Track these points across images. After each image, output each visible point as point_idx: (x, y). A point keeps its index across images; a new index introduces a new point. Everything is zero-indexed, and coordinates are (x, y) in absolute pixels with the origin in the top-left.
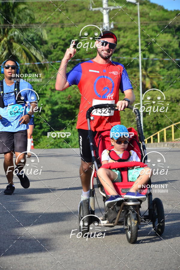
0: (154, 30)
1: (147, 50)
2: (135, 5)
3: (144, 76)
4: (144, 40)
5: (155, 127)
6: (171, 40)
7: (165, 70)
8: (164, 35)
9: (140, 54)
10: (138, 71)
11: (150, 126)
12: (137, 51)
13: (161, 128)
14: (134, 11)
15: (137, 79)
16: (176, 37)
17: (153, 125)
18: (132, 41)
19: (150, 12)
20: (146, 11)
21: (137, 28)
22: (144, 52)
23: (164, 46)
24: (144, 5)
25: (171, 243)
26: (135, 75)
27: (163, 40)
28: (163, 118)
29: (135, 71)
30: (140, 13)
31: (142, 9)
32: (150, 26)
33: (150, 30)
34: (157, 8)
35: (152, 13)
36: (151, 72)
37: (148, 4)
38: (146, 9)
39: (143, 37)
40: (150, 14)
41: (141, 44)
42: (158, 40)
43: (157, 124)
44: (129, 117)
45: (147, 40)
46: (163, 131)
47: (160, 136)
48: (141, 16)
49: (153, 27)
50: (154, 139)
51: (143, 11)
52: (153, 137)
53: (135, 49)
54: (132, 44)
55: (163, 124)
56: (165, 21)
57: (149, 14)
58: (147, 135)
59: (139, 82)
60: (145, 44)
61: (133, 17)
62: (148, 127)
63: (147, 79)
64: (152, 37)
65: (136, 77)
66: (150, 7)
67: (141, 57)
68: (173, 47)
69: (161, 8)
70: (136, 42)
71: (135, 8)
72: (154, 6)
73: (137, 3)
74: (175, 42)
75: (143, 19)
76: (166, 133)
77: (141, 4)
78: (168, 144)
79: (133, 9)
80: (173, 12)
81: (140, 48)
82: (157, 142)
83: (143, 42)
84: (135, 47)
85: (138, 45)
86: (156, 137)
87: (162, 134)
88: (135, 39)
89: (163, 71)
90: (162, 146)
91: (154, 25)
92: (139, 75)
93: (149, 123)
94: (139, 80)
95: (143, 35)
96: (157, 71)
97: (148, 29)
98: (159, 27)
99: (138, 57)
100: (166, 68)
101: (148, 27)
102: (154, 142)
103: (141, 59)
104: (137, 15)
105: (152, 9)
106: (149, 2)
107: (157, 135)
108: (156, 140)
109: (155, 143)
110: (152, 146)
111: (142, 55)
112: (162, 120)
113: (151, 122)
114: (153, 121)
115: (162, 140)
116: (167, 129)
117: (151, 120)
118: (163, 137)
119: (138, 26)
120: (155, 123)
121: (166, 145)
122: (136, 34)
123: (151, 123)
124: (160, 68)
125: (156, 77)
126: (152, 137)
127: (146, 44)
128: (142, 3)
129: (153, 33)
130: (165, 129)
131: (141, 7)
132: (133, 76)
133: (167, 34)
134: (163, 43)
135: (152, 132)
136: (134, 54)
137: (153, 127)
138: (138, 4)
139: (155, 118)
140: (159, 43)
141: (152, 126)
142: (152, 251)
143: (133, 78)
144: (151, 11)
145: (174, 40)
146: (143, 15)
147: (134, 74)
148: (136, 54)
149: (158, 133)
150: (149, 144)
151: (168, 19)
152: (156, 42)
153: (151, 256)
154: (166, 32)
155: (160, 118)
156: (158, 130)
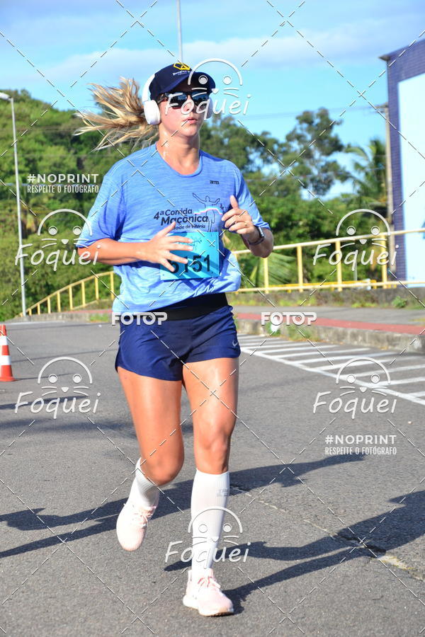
0: (37, 141)
1: (28, 172)
2: (7, 102)
3: (25, 212)
4: (23, 156)
5: (44, 290)
6: (65, 155)
7: (57, 201)
8: (54, 148)
9: (17, 177)
10: (16, 204)
11: (35, 288)
12: (12, 173)
13: (52, 291)
14: (6, 112)
15: (14, 217)
16: (72, 151)
17: (41, 287)
18: (5, 158)
19: (31, 112)
20: (24, 111)
21: (12, 138)
22: (23, 175)
23: (55, 165)
24: (21, 102)
25: (69, 467)
26: (11, 211)
27: (52, 155)
28: (55, 276)
29: (10, 204)
30: (15, 114)
31: (19, 109)
32: (32, 134)
33: (33, 141)
34: (41, 107)
35: (35, 115)
36: (35, 205)
37: (27, 100)
38: (25, 108)
39: (20, 152)
40: (32, 116)
41: (19, 163)
42: (44, 155)
43: (47, 285)
44: (3, 275)
45: (27, 156)
46: (56, 296)
47: (51, 303)
48: (17, 120)
49: (37, 135)
50: (42, 307)
51: (20, 111)
52: (41, 305)
53: (9, 170)
54: (4, 162)
55: (55, 285)
56: (55, 127)
57: (29, 116)
58: (32, 302)
59: (17, 221)
60: (24, 162)
61: (5, 122)
62: (33, 290)
63: (29, 216)
64: (35, 151)
65: (13, 212)
66: (30, 105)
67: (19, 181)
68: (68, 166)
69: (49, 107)
70: (11, 158)
71: (8, 106)
72: (37, 103)
73: (9, 99)
74: (70, 159)
75: (22, 124)
76: (61, 299)
77: (16, 101)
78: (63, 316)
79: (5, 109)
80: (67, 112)
81: (16, 168)
82: (47, 312)
83: (21, 159)
84: (10, 166)
85: (14, 164)
86: (45, 304)
87: (54, 300)
88: (9, 155)
89: (53, 203)
90: (55, 318)
91: (38, 132)
92: (17, 210)
93: (34, 283)
94: (17, 217)
95: (20, 149)
96: (44, 204)
97: (29, 139)
98: (46, 136)
99: (15, 183)
100: (59, 198)
101: (29, 136)
102: (42, 311)
103: (19, 185)
104: (10, 117)
105: (35, 107)
106: (29, 97)
107: (46, 302)
108: (45, 309)
109: (44, 315)
110: (38, 319)
111: (21, 179)
112: (54, 278)
113: (37, 282)
114: (40, 280)
115: (55, 309)
116: (61, 293)
117: (37, 278)
118: (56, 304)
119: (13, 135)
120: (43, 283)
121: (60, 317)
122: (11, 147)
123: (38, 284)
124: (50, 198)
125: (43, 212)
126: (38, 304)
127: (27, 162)
128: (19, 98)
129: (37, 146)
130: (58, 293)
131: (17, 105)
132: (7, 211)
133: (57, 147)
134: (53, 161)
135: (38, 297)
136: (9, 177)
137: (40, 290)
138: (12, 100)
139: (43, 276)
140: (47, 161)
141: (38, 289)
142: (39, 480)
143: (8, 215)
144: (33, 110)
145: (70, 156)
146: (20, 117)
147: (9, 208)
148: (12, 178)
149: (48, 299)
150: (34, 315)
151: (58, 124)
152: (41, 159)
153: (37, 489)
154: (56, 144)
155: (50, 275)
156: (49, 294)
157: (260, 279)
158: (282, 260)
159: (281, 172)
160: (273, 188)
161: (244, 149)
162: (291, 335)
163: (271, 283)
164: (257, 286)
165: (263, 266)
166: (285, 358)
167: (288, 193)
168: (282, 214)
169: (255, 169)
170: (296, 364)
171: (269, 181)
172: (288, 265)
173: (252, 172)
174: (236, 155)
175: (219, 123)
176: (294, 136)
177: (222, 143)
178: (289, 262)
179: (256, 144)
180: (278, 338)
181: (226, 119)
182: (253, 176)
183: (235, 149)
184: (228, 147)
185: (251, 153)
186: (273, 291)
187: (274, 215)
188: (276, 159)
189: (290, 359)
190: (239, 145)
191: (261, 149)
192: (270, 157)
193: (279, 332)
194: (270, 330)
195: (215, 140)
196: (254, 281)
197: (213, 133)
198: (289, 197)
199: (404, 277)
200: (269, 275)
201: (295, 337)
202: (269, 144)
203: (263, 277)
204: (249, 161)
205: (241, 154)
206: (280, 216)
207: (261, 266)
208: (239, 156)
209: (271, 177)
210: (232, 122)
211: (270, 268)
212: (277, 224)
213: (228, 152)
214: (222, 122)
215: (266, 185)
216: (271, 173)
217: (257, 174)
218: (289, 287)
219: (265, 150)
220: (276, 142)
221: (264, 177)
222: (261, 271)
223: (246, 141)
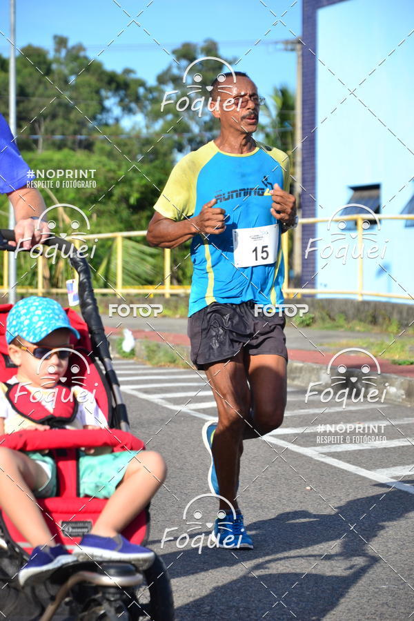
157: (110, 277)
158: (143, 252)
159: (147, 127)
160: (136, 148)
161: (98, 92)
162: (149, 358)
163: (125, 283)
164: (106, 286)
165: (116, 259)
166: (139, 390)
167: (156, 158)
168: (146, 186)
169: (111, 121)
170: (155, 398)
171: (130, 138)
172: (150, 259)
173: (107, 125)
174: (85, 100)
175: (63, 53)
176: (167, 77)
177: (66, 82)
178: (152, 255)
179: (114, 86)
180: (131, 361)
181: (73, 48)
182: (108, 130)
183: (85, 91)
184: (75, 88)
185: (107, 98)
186: (128, 295)
187: (135, 188)
188: (142, 108)
189: (146, 391)
190: (90, 85)
191: (122, 93)
192: (133, 105)
193: (133, 352)
194: (121, 348)
195: (56, 77)
196: (102, 279)
197: (54, 66)
198: (157, 163)
199: (312, 284)
200: (123, 272)
201: (155, 361)
202: (132, 86)
203: (115, 275)
204: (104, 109)
205: (92, 100)
206: (143, 189)
207: (113, 258)
208: (89, 102)
209: (133, 134)
210: (82, 54)
211: (125, 262)
212: (138, 200)
213: (74, 95)
214: (69, 52)
215: (125, 145)
216: (133, 128)
217: (113, 129)
218: (151, 290)
219: (126, 96)
220: (142, 84)
221: (122, 134)
222: (112, 266)
223: (100, 80)
